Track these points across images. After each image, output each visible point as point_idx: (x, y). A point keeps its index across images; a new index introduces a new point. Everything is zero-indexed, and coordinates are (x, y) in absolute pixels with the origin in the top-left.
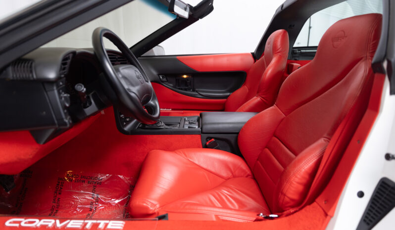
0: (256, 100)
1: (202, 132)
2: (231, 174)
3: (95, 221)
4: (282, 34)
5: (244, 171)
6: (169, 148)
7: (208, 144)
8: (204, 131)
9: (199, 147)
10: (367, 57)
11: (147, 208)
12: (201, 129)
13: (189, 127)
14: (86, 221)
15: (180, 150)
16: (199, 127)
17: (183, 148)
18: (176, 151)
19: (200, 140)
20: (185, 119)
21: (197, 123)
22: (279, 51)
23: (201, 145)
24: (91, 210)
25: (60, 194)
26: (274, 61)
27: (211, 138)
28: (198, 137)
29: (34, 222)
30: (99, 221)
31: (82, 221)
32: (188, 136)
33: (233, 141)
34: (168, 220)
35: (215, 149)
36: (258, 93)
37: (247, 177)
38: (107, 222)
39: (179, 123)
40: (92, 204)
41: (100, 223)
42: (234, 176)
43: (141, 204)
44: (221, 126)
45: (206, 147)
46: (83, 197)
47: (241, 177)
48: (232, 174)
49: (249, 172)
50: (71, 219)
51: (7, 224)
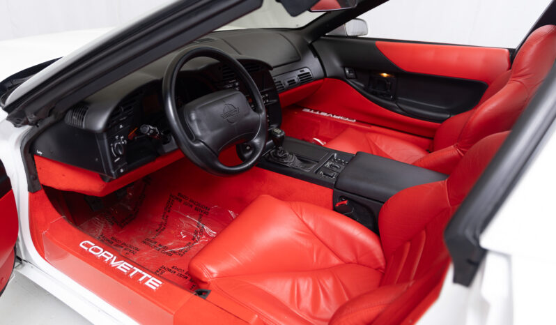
0: (450, 152)
1: (335, 186)
2: (354, 258)
3: (140, 271)
5: (375, 260)
7: (338, 206)
13: (325, 174)
14: (135, 268)
19: (331, 197)
20: (334, 154)
21: (343, 167)
22: (521, 73)
24: (194, 239)
25: (169, 211)
27: (345, 198)
28: (329, 192)
29: (99, 251)
30: (144, 273)
31: (132, 267)
34: (205, 299)
35: (347, 216)
36: (457, 142)
37: (376, 269)
38: (150, 276)
39: (318, 163)
40: (196, 233)
41: (143, 275)
42: (358, 263)
46: (189, 223)
47: (369, 267)
48: (357, 258)
49: (382, 264)
50: (125, 261)
51: (81, 245)
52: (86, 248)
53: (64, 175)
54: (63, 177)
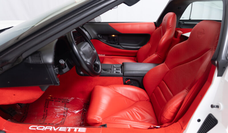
0: (154, 56)
1: (123, 76)
2: (138, 99)
3: (72, 128)
4: (172, 17)
5: (145, 98)
6: (105, 85)
7: (126, 82)
8: (125, 75)
9: (121, 84)
10: (213, 48)
11: (96, 120)
12: (123, 73)
13: (116, 72)
14: (68, 128)
15: (111, 86)
16: (122, 72)
17: (113, 84)
18: (109, 86)
19: (122, 80)
20: (114, 66)
21: (121, 69)
22: (170, 27)
23: (123, 84)
24: (64, 116)
25: (47, 107)
26: (166, 33)
27: (128, 79)
28: (121, 78)
29: (43, 128)
30: (74, 128)
31: (66, 128)
32: (116, 78)
33: (140, 81)
34: (107, 127)
35: (130, 85)
36: (156, 52)
37: (147, 101)
39: (111, 69)
40: (64, 113)
41: (74, 129)
42: (140, 101)
43: (93, 118)
44: (134, 72)
45: (125, 84)
46: (60, 109)
47: (144, 101)
48: (139, 99)
49: (148, 98)
50: (60, 127)
51: (30, 128)
52: (35, 129)
53: (14, 95)
54: (14, 96)
